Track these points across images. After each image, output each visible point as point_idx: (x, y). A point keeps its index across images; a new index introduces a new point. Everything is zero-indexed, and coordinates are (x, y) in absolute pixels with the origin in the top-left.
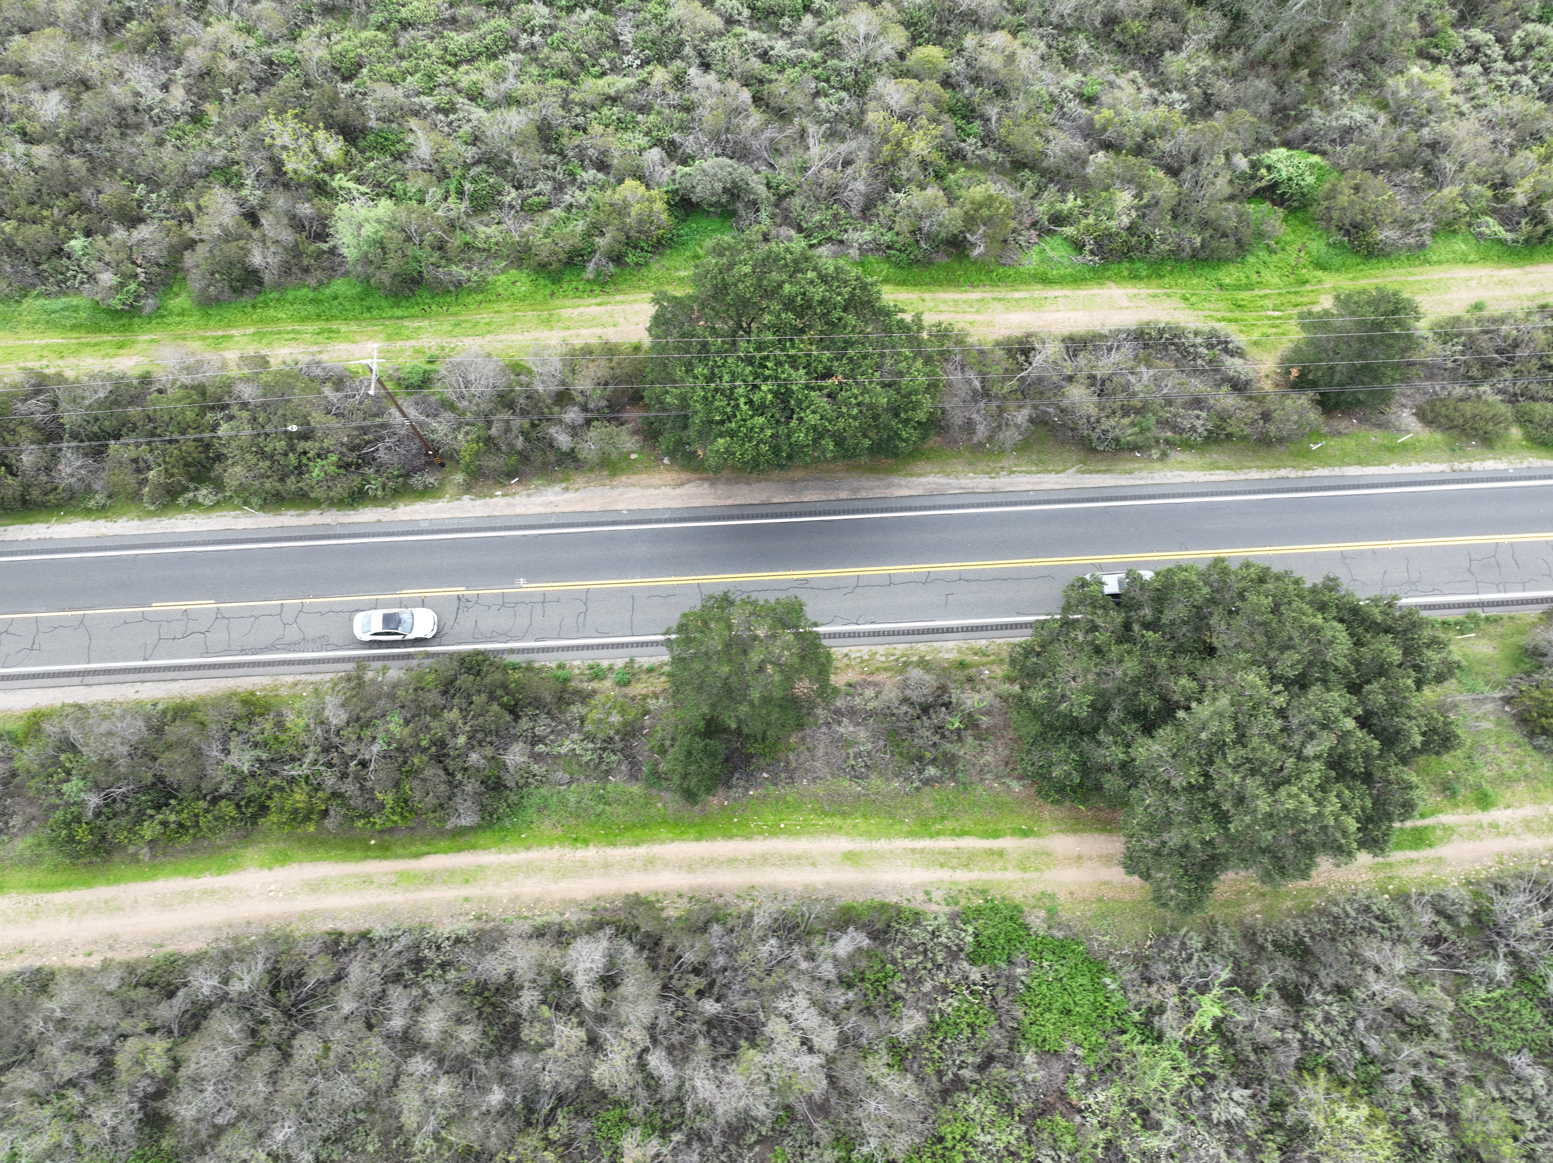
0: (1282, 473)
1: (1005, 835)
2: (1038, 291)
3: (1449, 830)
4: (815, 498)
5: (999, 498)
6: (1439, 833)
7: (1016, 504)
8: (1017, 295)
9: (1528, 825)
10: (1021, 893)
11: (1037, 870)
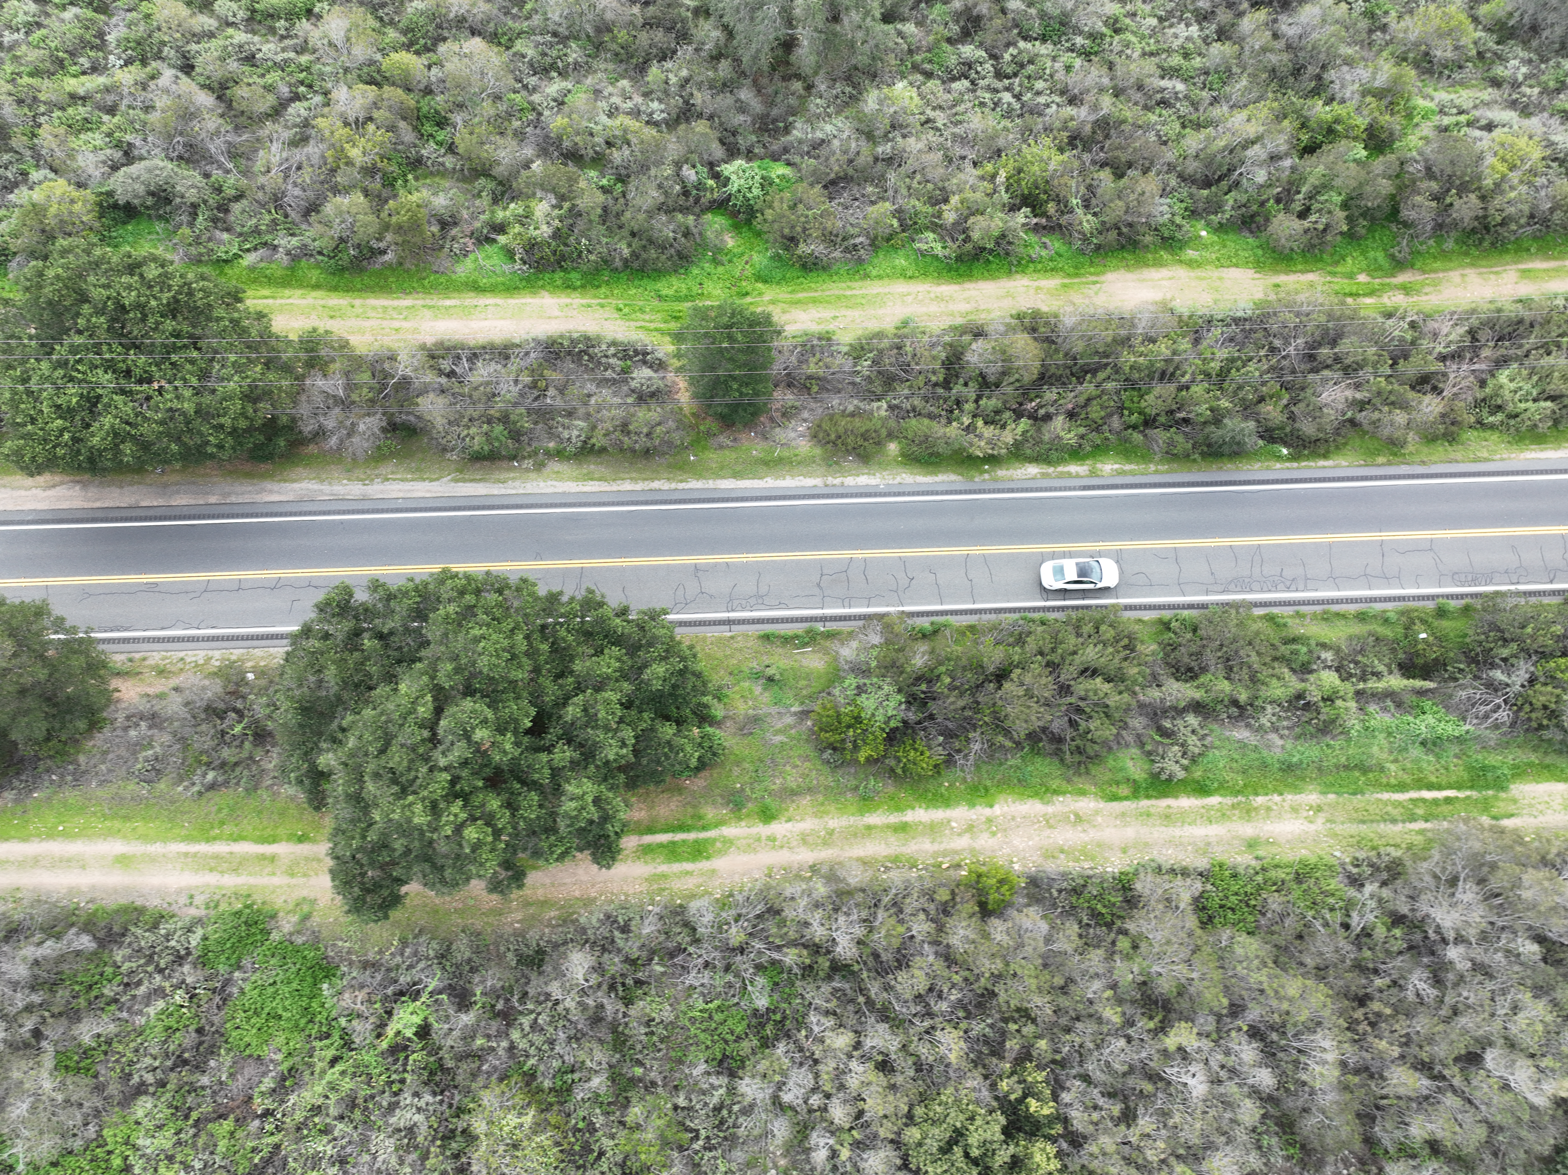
0: (656, 485)
1: (281, 840)
2: (470, 299)
3: (728, 842)
4: (184, 502)
5: (367, 505)
6: (718, 845)
7: (382, 511)
8: (448, 303)
9: (804, 839)
10: (283, 898)
11: (305, 875)
